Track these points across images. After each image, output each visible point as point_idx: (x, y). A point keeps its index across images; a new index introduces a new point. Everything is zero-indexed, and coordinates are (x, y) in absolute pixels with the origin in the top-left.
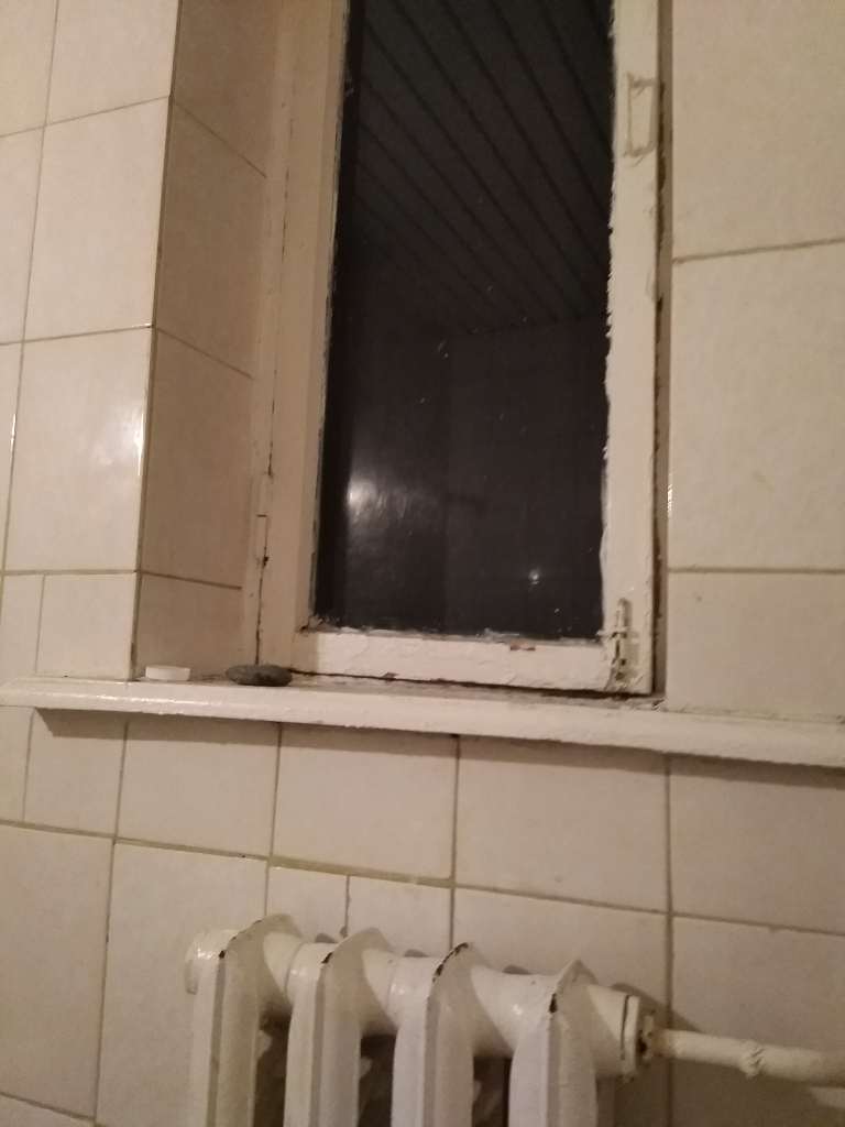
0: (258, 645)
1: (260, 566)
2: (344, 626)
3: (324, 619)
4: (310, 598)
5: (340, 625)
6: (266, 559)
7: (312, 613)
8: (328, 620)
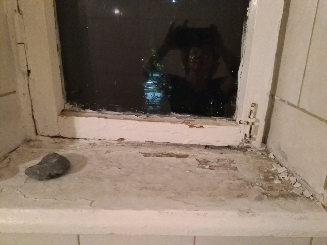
0: (35, 123)
1: (26, 76)
2: (87, 108)
3: (74, 105)
4: (63, 93)
5: (85, 108)
6: (29, 72)
7: (65, 101)
8: (76, 106)
